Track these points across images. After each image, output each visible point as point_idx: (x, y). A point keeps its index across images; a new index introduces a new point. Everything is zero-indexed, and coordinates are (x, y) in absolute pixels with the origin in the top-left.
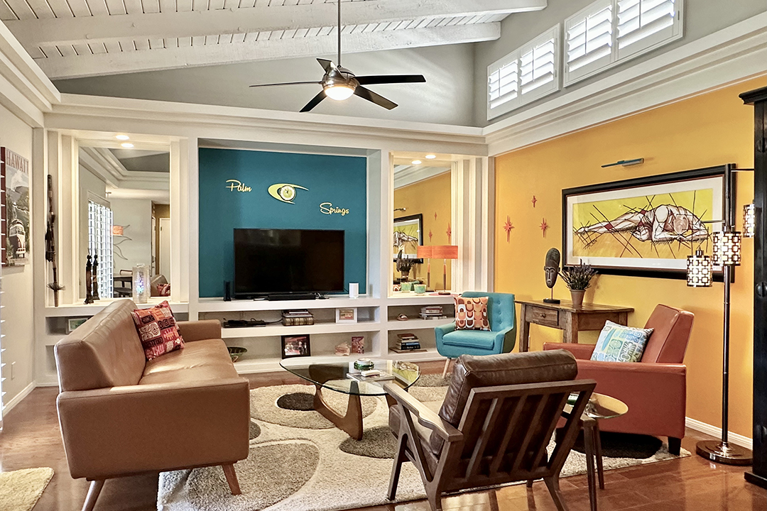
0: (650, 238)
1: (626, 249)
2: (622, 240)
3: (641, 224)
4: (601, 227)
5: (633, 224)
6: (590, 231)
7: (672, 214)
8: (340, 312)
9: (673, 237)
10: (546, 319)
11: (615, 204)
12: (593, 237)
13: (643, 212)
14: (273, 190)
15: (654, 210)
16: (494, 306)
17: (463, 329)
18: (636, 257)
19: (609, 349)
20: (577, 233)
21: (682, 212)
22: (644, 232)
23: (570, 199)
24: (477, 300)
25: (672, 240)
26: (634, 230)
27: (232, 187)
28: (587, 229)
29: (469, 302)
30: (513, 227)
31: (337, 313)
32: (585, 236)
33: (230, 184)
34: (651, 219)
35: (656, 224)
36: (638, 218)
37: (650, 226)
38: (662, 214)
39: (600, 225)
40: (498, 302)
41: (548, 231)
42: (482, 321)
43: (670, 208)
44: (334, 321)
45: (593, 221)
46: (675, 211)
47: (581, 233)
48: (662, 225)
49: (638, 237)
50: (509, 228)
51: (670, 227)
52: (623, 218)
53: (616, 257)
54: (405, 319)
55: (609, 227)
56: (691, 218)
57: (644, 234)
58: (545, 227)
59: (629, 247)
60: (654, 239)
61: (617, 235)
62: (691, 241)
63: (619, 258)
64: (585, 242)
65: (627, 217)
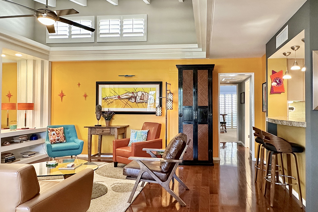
0: (135, 101)
2: (124, 102)
3: (132, 97)
4: (115, 97)
5: (129, 97)
6: (110, 98)
7: (143, 94)
9: (144, 101)
10: (104, 132)
11: (121, 89)
12: (112, 100)
13: (133, 93)
15: (137, 93)
16: (66, 130)
17: (55, 143)
18: (130, 108)
19: (137, 138)
20: (104, 99)
21: (147, 94)
22: (133, 99)
23: (100, 86)
24: (59, 128)
26: (129, 99)
28: (108, 98)
29: (57, 130)
30: (64, 95)
32: (108, 100)
34: (136, 96)
35: (137, 97)
36: (131, 95)
37: (136, 98)
38: (140, 94)
39: (115, 96)
40: (67, 129)
41: (87, 98)
42: (63, 138)
43: (142, 92)
45: (112, 95)
46: (144, 93)
47: (106, 99)
48: (140, 98)
49: (131, 101)
50: (62, 95)
51: (142, 98)
52: (125, 95)
53: (122, 108)
54: (9, 145)
55: (119, 97)
57: (133, 100)
58: (85, 96)
59: (127, 104)
60: (137, 102)
61: (122, 100)
64: (107, 102)
65: (126, 94)
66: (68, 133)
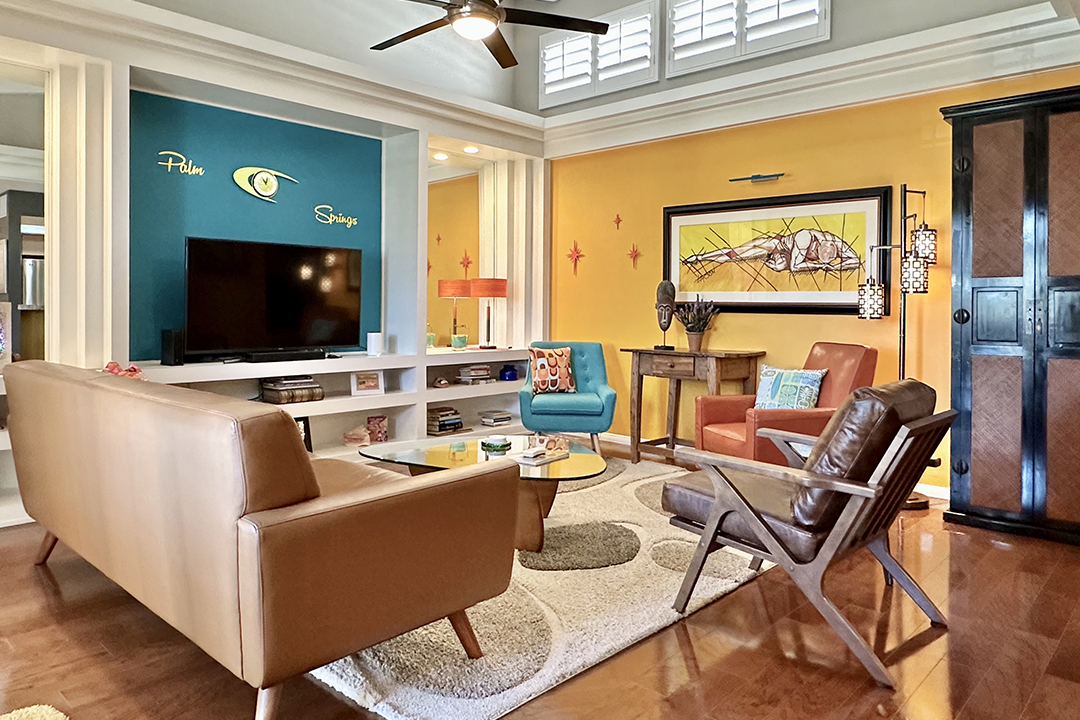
0: (788, 267)
1: (755, 282)
2: (751, 271)
3: (776, 251)
4: (722, 255)
5: (765, 252)
6: (704, 260)
7: (816, 239)
8: (358, 378)
9: (818, 266)
12: (709, 267)
13: (779, 237)
14: (241, 176)
15: (794, 234)
16: (578, 358)
18: (770, 290)
20: (685, 262)
21: (829, 238)
22: (780, 261)
23: (675, 220)
24: (559, 351)
25: (816, 269)
26: (767, 258)
27: (170, 164)
28: (700, 258)
29: (551, 356)
30: (581, 256)
31: (353, 380)
32: (699, 266)
33: (166, 158)
34: (790, 246)
35: (796, 252)
36: (771, 244)
37: (787, 253)
38: (803, 240)
39: (719, 252)
40: (582, 354)
42: (568, 379)
43: (813, 233)
44: (348, 393)
45: (709, 248)
46: (819, 236)
47: (691, 263)
48: (804, 253)
49: (773, 267)
50: (576, 256)
51: (814, 255)
53: (742, 290)
54: (446, 386)
55: (732, 254)
56: (840, 245)
57: (780, 264)
58: (635, 255)
59: (759, 278)
60: (793, 269)
61: (744, 265)
62: (840, 270)
63: (745, 292)
64: (697, 273)
65: (757, 243)
66: (584, 366)
